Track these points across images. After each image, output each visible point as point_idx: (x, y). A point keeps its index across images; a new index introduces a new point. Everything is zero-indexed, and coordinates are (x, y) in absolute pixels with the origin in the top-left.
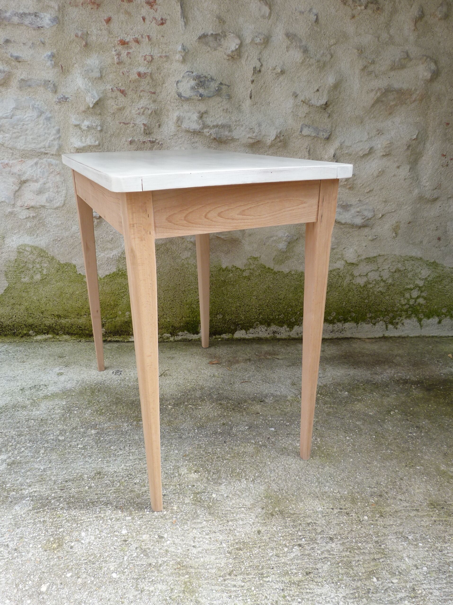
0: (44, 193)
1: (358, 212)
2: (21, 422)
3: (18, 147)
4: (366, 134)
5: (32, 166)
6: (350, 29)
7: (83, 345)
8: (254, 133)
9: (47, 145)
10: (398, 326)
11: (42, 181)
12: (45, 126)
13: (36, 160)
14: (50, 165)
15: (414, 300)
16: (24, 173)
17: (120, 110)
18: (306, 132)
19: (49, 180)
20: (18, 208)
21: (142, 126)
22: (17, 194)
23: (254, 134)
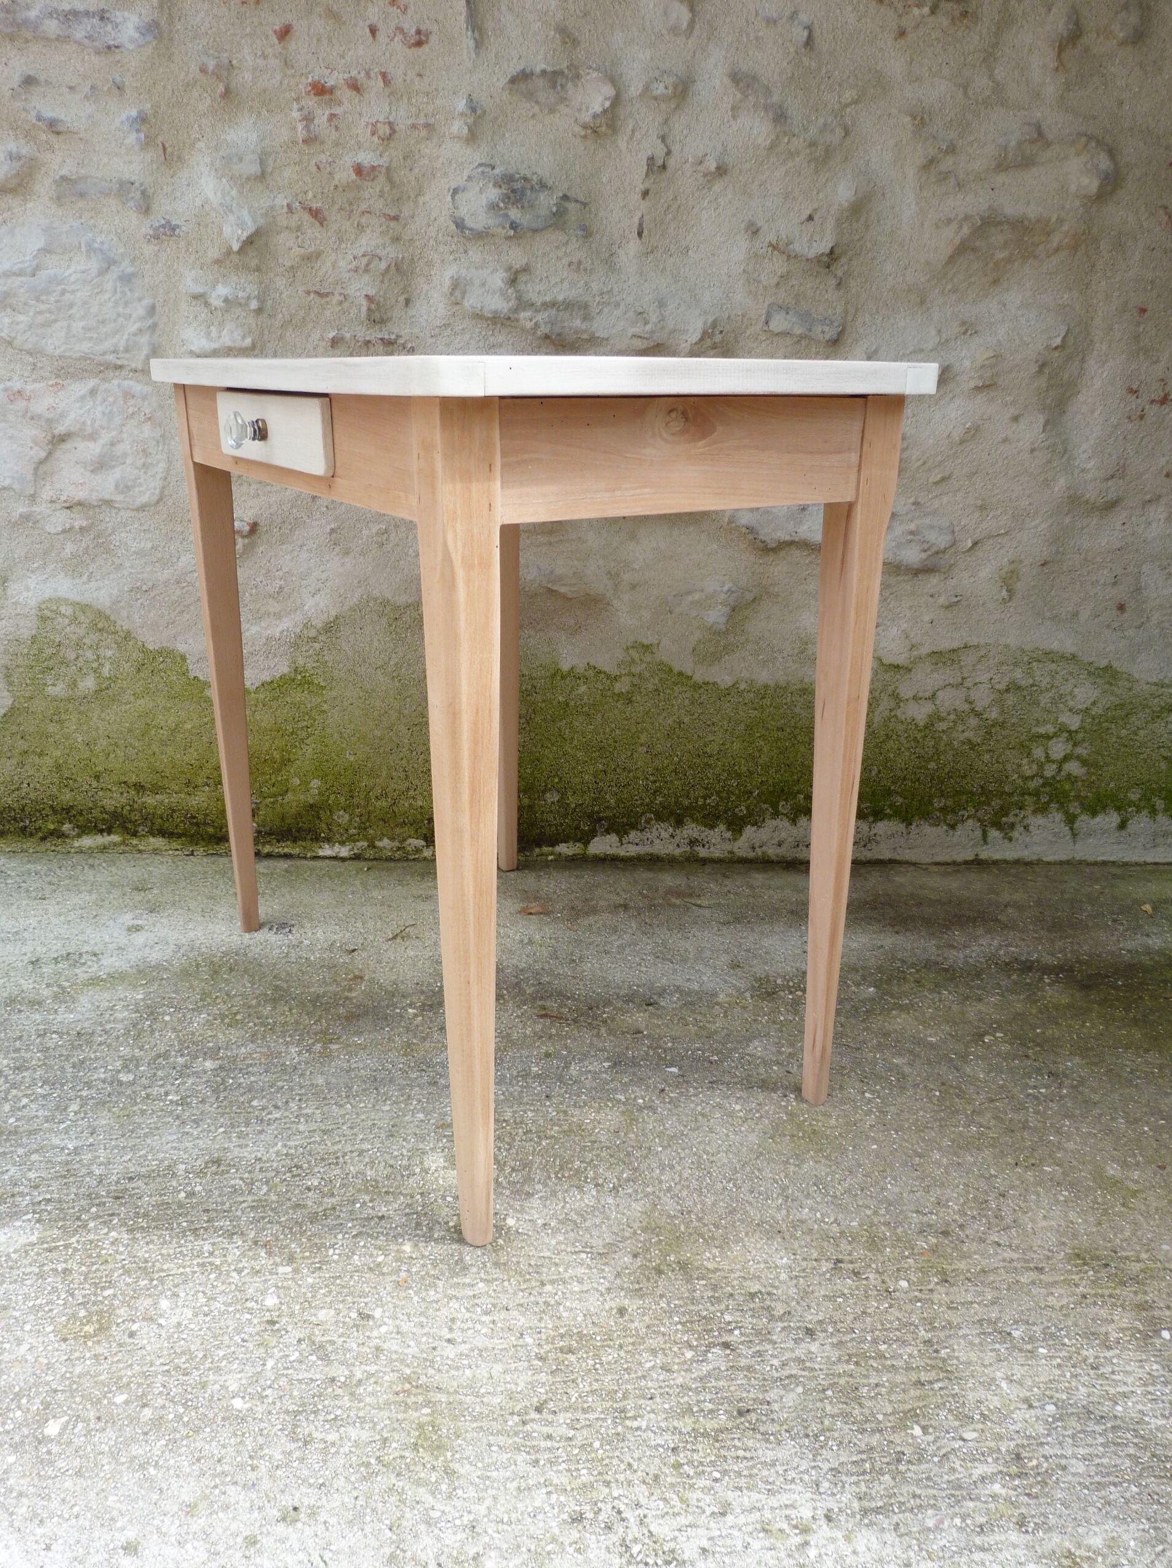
0: (113, 467)
1: (912, 533)
2: (25, 1038)
3: (50, 349)
4: (933, 332)
5: (82, 398)
6: (895, 64)
7: (200, 863)
8: (646, 323)
9: (121, 346)
10: (1015, 834)
11: (105, 437)
12: (118, 296)
13: (92, 383)
14: (128, 395)
15: (1055, 766)
16: (62, 415)
17: (310, 258)
18: (779, 323)
19: (125, 436)
20: (44, 505)
21: (364, 302)
22: (42, 468)
23: (648, 328)
